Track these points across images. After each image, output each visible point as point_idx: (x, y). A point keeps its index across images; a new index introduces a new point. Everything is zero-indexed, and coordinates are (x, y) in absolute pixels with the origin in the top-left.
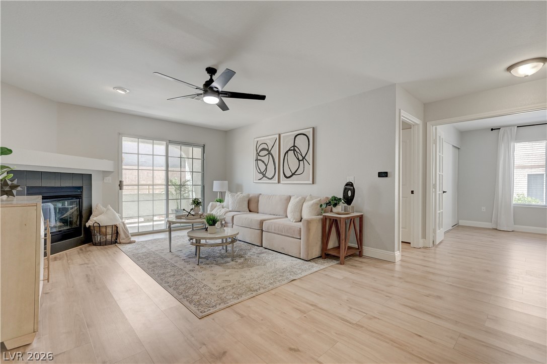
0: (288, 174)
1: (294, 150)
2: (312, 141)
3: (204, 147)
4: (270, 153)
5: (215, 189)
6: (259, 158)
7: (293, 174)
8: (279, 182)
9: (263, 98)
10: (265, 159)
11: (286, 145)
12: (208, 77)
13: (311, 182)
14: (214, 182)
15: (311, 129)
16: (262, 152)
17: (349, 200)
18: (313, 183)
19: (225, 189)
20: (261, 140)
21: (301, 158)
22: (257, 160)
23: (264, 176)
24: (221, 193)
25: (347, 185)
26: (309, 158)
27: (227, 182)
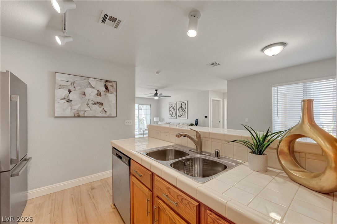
0: (180, 116)
1: (181, 108)
2: (187, 105)
3: (150, 105)
4: (173, 108)
5: (154, 121)
6: (170, 110)
7: (181, 116)
8: (177, 118)
9: (170, 96)
10: (172, 110)
11: (179, 106)
12: (155, 92)
13: (186, 118)
14: (155, 118)
15: (186, 102)
16: (171, 108)
17: (197, 125)
18: (187, 119)
19: (158, 120)
20: (171, 103)
21: (183, 111)
22: (169, 110)
23: (172, 116)
24: (157, 122)
25: (196, 120)
26: (186, 110)
27: (159, 118)
